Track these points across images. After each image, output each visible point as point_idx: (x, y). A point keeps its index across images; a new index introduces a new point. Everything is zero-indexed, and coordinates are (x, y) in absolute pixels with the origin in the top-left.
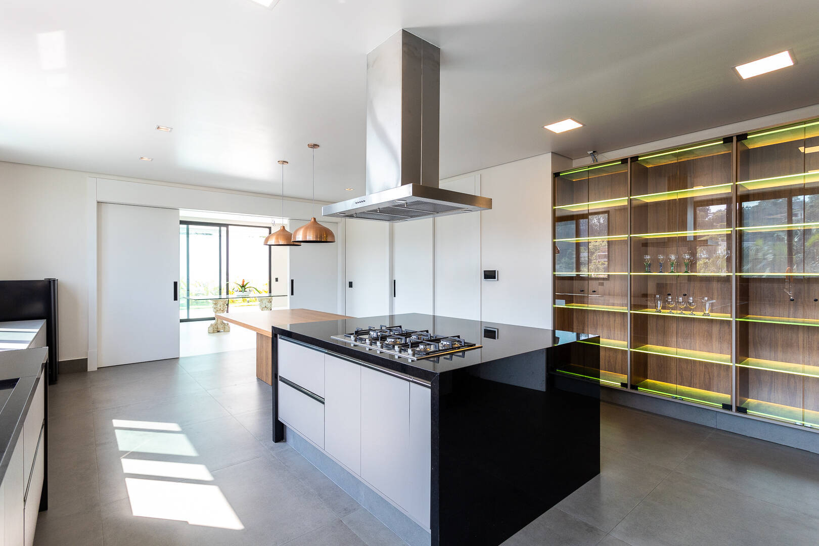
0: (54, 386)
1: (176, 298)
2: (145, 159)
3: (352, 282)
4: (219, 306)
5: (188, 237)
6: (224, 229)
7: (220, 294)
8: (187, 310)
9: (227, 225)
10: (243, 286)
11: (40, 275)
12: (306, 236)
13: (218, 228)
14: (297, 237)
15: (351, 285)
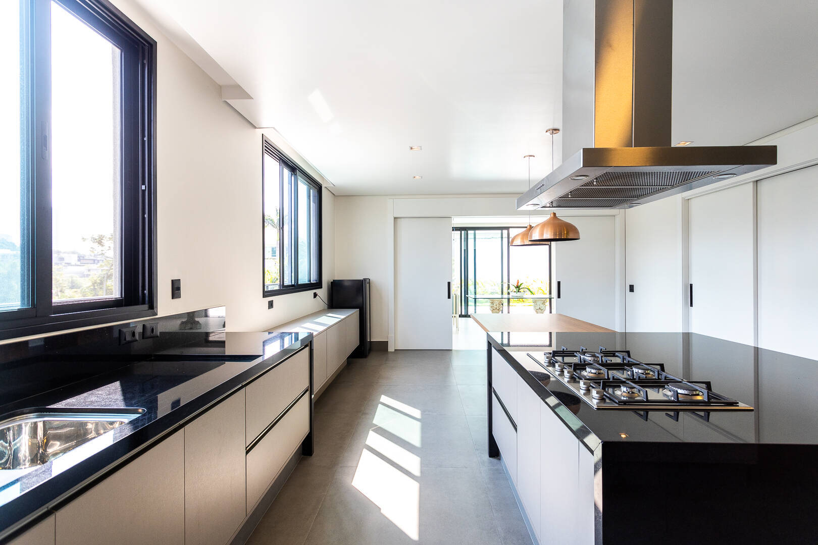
0: (365, 359)
1: (449, 297)
2: (417, 177)
3: (633, 286)
4: (495, 304)
5: (475, 241)
6: (505, 232)
7: (502, 294)
8: (474, 307)
9: (507, 228)
10: (517, 287)
11: (358, 276)
12: (542, 234)
13: (500, 231)
14: (533, 235)
15: (632, 288)
